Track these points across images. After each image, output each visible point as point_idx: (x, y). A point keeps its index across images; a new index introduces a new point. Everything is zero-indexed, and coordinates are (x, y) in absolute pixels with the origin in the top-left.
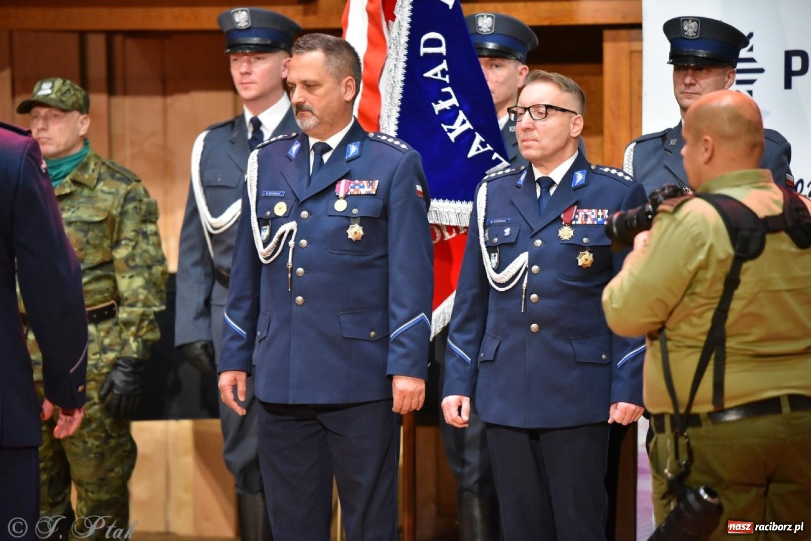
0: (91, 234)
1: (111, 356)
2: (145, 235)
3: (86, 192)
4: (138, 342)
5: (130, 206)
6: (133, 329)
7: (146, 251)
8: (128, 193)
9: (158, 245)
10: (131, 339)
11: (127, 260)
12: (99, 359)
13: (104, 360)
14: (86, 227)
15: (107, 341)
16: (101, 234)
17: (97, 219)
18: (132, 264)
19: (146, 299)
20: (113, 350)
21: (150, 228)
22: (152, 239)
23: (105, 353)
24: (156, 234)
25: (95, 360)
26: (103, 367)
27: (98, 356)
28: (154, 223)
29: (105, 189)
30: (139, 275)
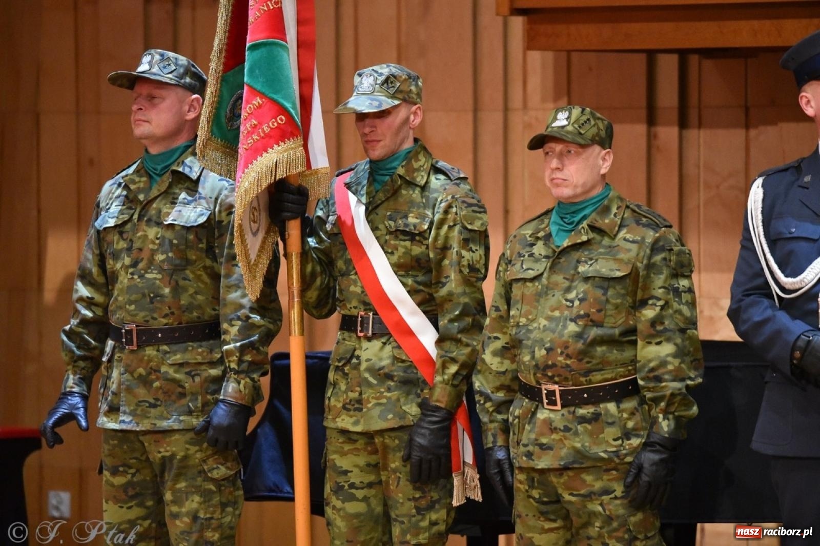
0: (610, 292)
1: (635, 442)
2: (677, 292)
3: (606, 241)
4: (668, 419)
5: (658, 258)
6: (663, 404)
7: (679, 312)
8: (656, 241)
9: (692, 304)
10: (661, 416)
11: (653, 323)
12: (621, 445)
13: (627, 447)
14: (606, 284)
15: (630, 424)
16: (623, 292)
17: (619, 274)
18: (659, 328)
19: (678, 369)
20: (638, 436)
21: (684, 283)
22: (686, 297)
23: (629, 439)
24: (690, 290)
25: (616, 446)
26: (626, 455)
27: (620, 442)
28: (689, 277)
29: (628, 236)
30: (668, 340)
